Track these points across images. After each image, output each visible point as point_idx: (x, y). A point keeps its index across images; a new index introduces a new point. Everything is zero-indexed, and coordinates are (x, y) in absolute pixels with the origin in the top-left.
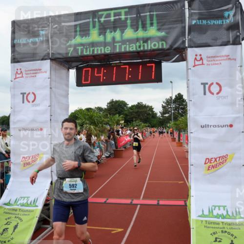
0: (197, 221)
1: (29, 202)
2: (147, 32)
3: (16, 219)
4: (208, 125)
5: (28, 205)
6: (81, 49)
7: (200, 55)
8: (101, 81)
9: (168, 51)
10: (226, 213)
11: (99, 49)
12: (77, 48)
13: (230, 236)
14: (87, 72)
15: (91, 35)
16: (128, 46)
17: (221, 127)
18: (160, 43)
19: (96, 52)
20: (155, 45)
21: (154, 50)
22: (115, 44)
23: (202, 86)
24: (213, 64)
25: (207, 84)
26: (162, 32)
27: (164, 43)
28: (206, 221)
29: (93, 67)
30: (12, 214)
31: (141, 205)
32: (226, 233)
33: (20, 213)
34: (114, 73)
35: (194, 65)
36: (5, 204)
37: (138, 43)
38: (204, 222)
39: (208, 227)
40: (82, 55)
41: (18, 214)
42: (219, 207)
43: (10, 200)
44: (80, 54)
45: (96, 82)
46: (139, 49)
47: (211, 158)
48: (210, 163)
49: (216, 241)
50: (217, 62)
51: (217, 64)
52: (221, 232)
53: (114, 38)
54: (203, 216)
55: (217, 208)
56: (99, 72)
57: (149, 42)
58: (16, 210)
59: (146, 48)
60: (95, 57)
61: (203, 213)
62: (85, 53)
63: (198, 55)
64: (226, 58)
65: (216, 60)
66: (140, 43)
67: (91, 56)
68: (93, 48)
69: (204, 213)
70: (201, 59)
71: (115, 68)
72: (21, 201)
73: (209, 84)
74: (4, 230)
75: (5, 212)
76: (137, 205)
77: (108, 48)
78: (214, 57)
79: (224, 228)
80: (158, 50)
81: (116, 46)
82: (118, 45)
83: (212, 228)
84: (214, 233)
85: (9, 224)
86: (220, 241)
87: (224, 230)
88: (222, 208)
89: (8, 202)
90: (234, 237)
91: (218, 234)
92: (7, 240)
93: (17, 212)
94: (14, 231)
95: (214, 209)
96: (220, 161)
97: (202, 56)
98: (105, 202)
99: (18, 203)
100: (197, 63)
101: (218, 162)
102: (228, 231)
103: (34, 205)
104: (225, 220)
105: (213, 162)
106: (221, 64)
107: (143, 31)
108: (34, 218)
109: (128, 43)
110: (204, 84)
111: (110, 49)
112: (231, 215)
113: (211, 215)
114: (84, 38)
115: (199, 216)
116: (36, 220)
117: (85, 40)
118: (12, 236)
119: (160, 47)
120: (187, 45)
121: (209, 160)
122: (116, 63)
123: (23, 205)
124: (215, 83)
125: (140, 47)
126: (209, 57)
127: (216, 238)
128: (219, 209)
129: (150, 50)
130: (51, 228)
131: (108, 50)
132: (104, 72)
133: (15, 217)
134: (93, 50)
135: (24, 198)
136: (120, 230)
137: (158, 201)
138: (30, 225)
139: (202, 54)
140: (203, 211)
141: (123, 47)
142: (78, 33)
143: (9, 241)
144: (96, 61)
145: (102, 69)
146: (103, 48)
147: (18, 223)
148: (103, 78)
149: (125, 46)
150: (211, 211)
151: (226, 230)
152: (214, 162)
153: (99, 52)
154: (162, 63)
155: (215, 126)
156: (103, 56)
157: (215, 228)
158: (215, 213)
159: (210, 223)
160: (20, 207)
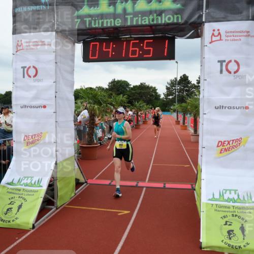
0: (207, 204)
1: (33, 182)
2: (161, 4)
3: (20, 199)
4: (223, 107)
5: (32, 185)
6: (89, 21)
7: (218, 30)
8: (110, 56)
9: (184, 26)
10: (237, 197)
11: (109, 21)
12: (85, 19)
13: (240, 220)
14: (95, 46)
15: (100, 5)
16: (140, 19)
17: (237, 108)
18: (175, 16)
19: (105, 25)
20: (169, 19)
21: (168, 24)
22: (126, 16)
23: (219, 63)
24: (232, 40)
25: (225, 61)
26: (178, 4)
27: (179, 16)
28: (217, 205)
29: (101, 41)
30: (15, 193)
31: (147, 187)
32: (237, 217)
33: (24, 193)
34: (124, 48)
35: (210, 41)
36: (8, 184)
37: (151, 16)
38: (215, 206)
39: (219, 211)
40: (91, 27)
41: (22, 194)
42: (230, 190)
43: (13, 180)
44: (88, 26)
45: (104, 58)
46: (152, 23)
47: (224, 141)
48: (223, 146)
49: (226, 224)
50: (236, 38)
51: (236, 40)
52: (231, 216)
53: (125, 10)
54: (214, 199)
55: (228, 192)
56: (107, 47)
57: (163, 15)
58: (20, 190)
59: (160, 22)
60: (104, 30)
61: (213, 197)
62: (93, 26)
63: (216, 30)
64: (245, 34)
65: (236, 36)
66: (153, 16)
67: (100, 29)
68: (102, 20)
69: (215, 197)
70: (219, 34)
71: (125, 43)
72: (25, 181)
73: (227, 62)
74: (8, 210)
75: (8, 192)
76: (143, 187)
77: (118, 21)
78: (233, 32)
79: (235, 212)
80: (173, 24)
81: (127, 18)
82: (129, 17)
83: (223, 211)
84: (225, 217)
85: (13, 204)
86: (230, 225)
87: (235, 214)
88: (233, 192)
89: (11, 181)
90: (244, 221)
91: (229, 218)
92: (11, 220)
93: (21, 192)
94: (18, 211)
95: (225, 193)
96: (234, 144)
97: (220, 31)
98: (110, 183)
99: (21, 183)
100: (214, 39)
101: (231, 145)
102: (238, 214)
103: (38, 185)
104: (236, 204)
105: (225, 145)
106: (240, 40)
107: (157, 3)
108: (38, 198)
109: (140, 16)
110: (221, 62)
111: (120, 22)
112: (242, 199)
113: (222, 199)
114: (92, 8)
115: (209, 200)
116: (40, 201)
117: (93, 11)
118: (16, 216)
119: (175, 21)
120: (204, 20)
121: (221, 143)
122: (126, 38)
123: (27, 185)
124: (233, 61)
125: (153, 20)
126: (228, 32)
127: (226, 222)
128: (230, 193)
129: (164, 23)
130: (55, 209)
131: (118, 23)
132: (113, 46)
133: (19, 197)
134: (103, 23)
135: (28, 177)
136: (126, 212)
137: (165, 184)
138: (35, 206)
139: (220, 29)
140: (213, 195)
141: (135, 19)
142: (86, 3)
143: (13, 221)
144: (105, 35)
145: (111, 43)
146: (112, 20)
147: (22, 203)
148: (112, 54)
149: (137, 18)
150: (221, 195)
151: (237, 213)
152: (227, 145)
153: (109, 25)
154: (176, 39)
155: (230, 108)
156: (112, 29)
157: (225, 211)
158: (226, 197)
159: (221, 207)
160: (23, 187)
